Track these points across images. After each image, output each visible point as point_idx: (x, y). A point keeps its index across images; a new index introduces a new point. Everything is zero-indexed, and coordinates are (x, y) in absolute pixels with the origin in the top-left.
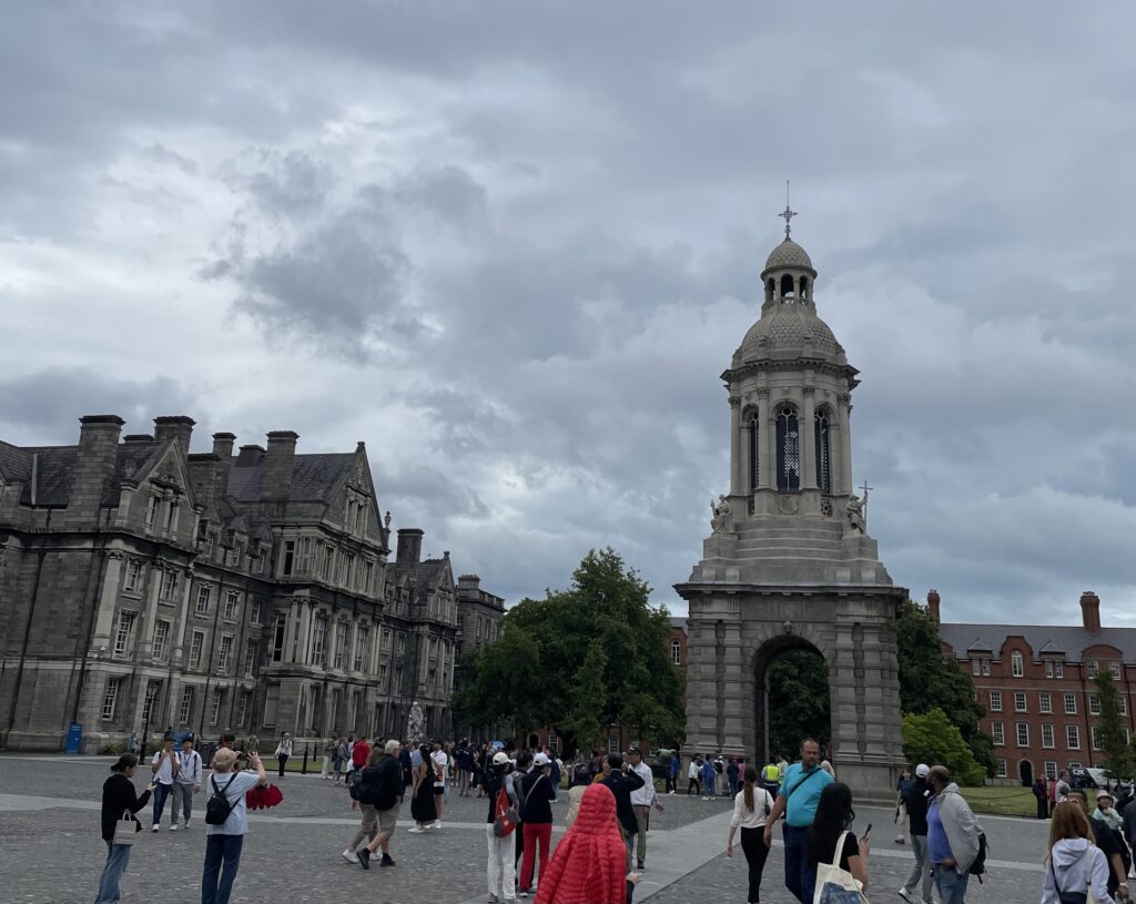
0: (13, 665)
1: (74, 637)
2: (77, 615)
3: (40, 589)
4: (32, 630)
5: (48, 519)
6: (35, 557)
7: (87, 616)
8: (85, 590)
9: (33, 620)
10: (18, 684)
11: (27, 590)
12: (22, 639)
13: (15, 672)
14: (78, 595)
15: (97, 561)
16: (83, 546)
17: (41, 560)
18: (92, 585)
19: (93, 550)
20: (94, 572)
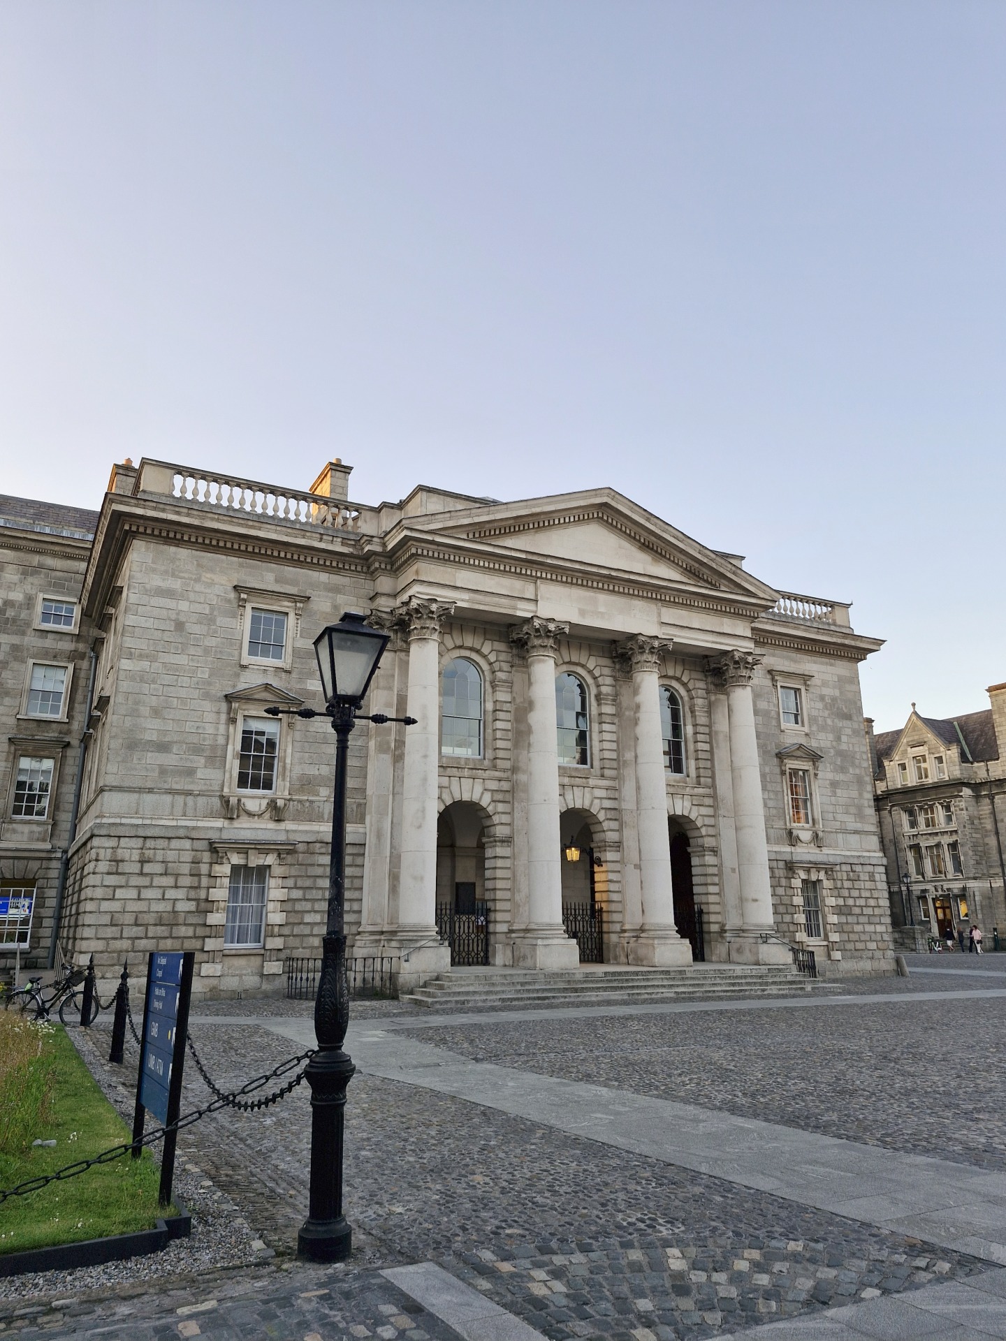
3: (1000, 824)
5: (988, 770)
6: (987, 801)
17: (993, 803)
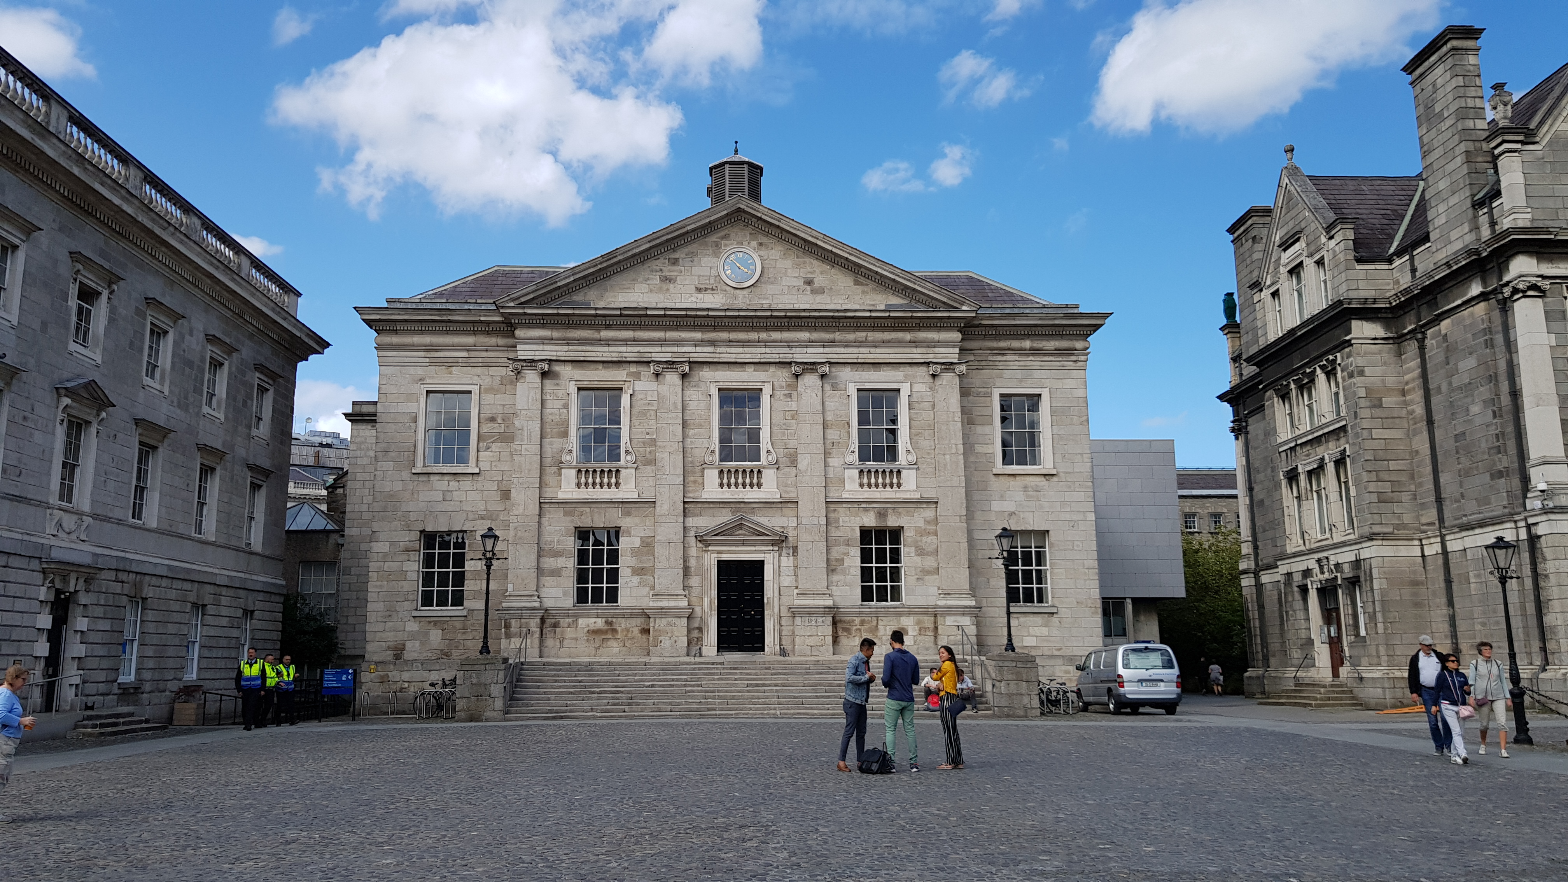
0: (1433, 549)
1: (1500, 474)
2: (1493, 431)
3: (1434, 400)
4: (1443, 478)
5: (1414, 270)
6: (1413, 347)
7: (1510, 429)
8: (1493, 379)
9: (1440, 459)
10: (1448, 582)
11: (1419, 410)
12: (1433, 499)
13: (1440, 560)
14: (1484, 391)
15: (1496, 315)
16: (1469, 296)
17: (1422, 348)
18: (1502, 365)
19: (1483, 297)
20: (1499, 339)
